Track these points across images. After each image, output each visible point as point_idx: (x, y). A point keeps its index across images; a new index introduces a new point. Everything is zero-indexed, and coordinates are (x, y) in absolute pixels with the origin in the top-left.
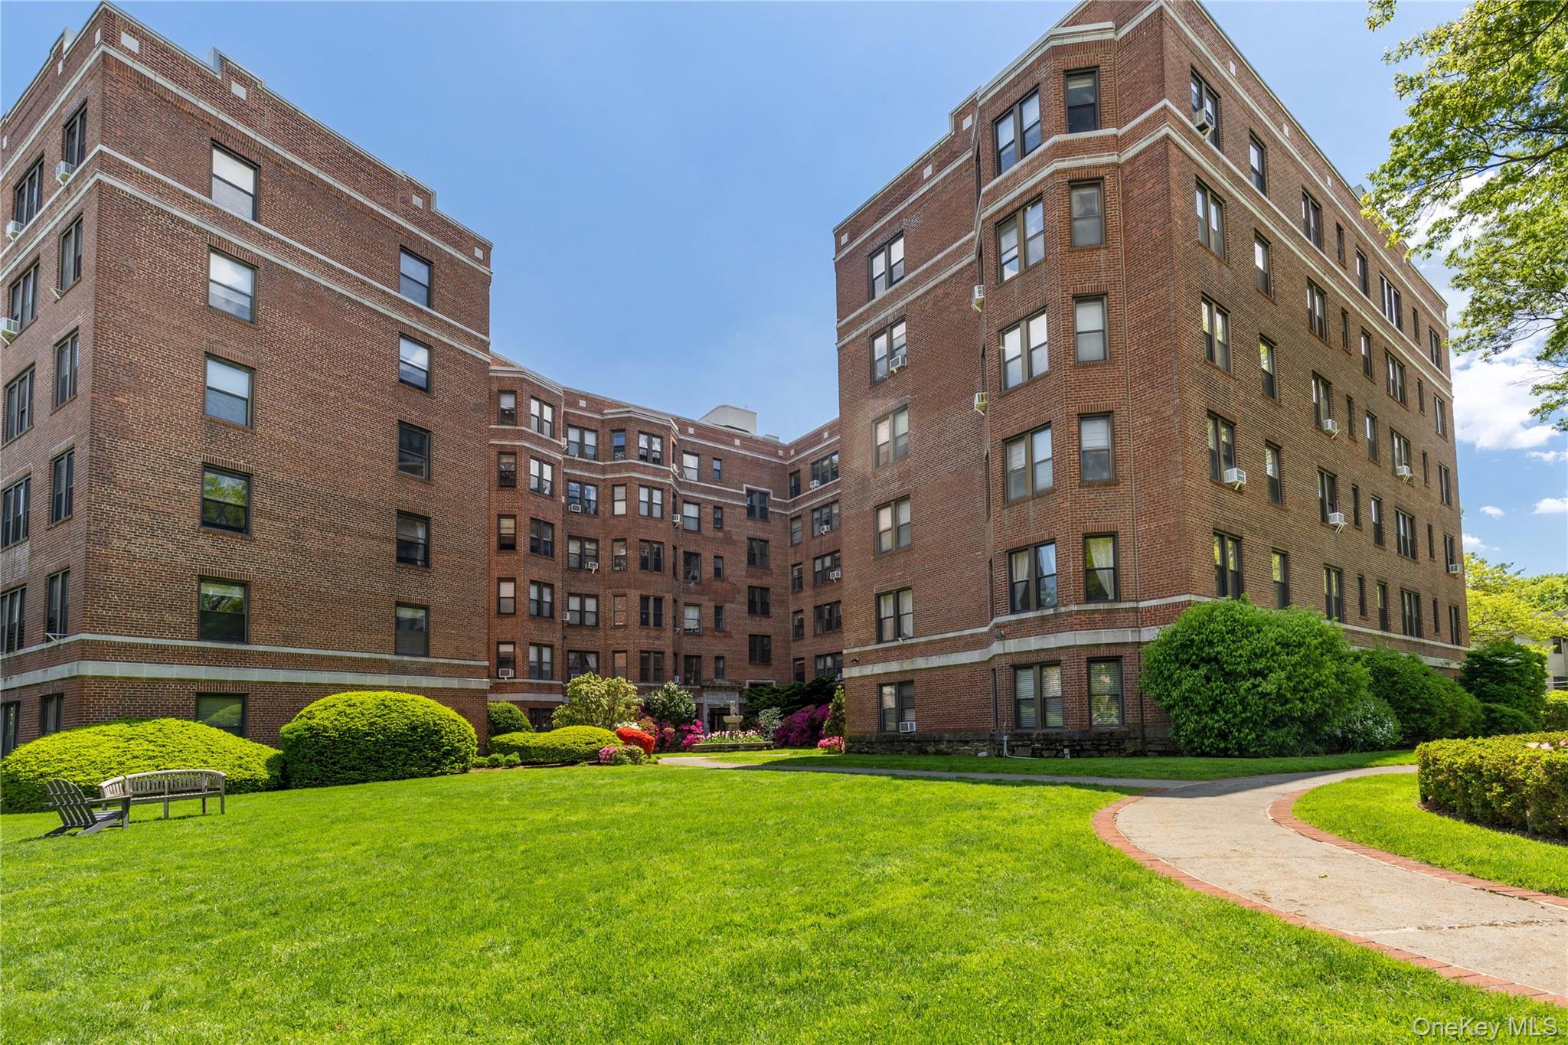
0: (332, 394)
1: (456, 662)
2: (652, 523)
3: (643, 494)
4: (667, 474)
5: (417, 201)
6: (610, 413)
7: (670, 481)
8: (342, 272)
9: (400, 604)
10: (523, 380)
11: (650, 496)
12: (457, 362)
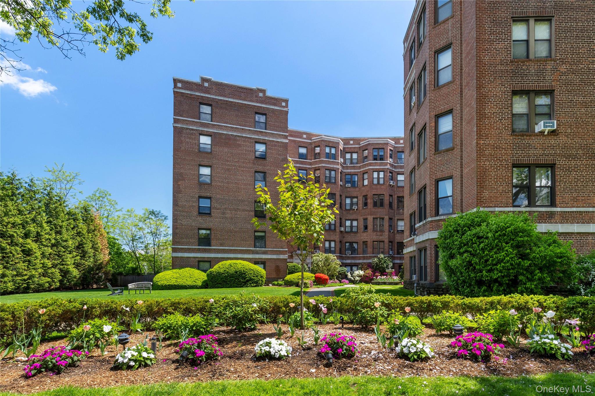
0: (233, 168)
1: (275, 249)
2: (379, 186)
3: (375, 175)
4: (386, 164)
5: (261, 95)
6: (362, 143)
7: (388, 166)
8: (236, 128)
9: (255, 231)
10: (322, 140)
11: (378, 175)
12: (275, 146)
